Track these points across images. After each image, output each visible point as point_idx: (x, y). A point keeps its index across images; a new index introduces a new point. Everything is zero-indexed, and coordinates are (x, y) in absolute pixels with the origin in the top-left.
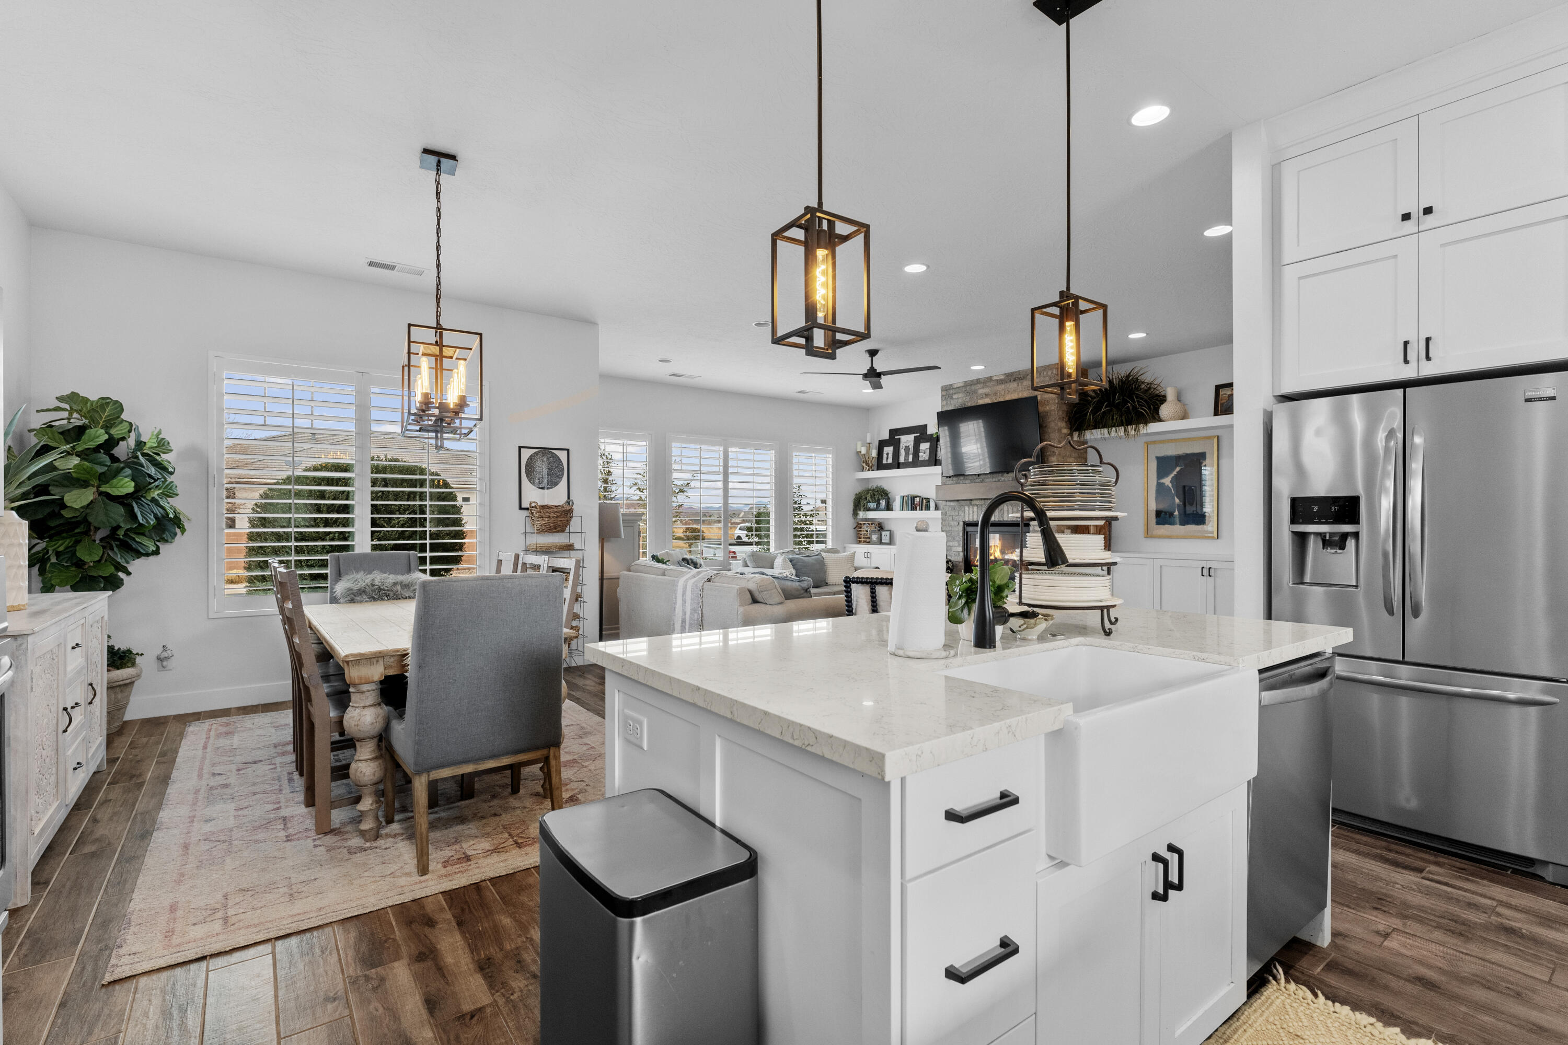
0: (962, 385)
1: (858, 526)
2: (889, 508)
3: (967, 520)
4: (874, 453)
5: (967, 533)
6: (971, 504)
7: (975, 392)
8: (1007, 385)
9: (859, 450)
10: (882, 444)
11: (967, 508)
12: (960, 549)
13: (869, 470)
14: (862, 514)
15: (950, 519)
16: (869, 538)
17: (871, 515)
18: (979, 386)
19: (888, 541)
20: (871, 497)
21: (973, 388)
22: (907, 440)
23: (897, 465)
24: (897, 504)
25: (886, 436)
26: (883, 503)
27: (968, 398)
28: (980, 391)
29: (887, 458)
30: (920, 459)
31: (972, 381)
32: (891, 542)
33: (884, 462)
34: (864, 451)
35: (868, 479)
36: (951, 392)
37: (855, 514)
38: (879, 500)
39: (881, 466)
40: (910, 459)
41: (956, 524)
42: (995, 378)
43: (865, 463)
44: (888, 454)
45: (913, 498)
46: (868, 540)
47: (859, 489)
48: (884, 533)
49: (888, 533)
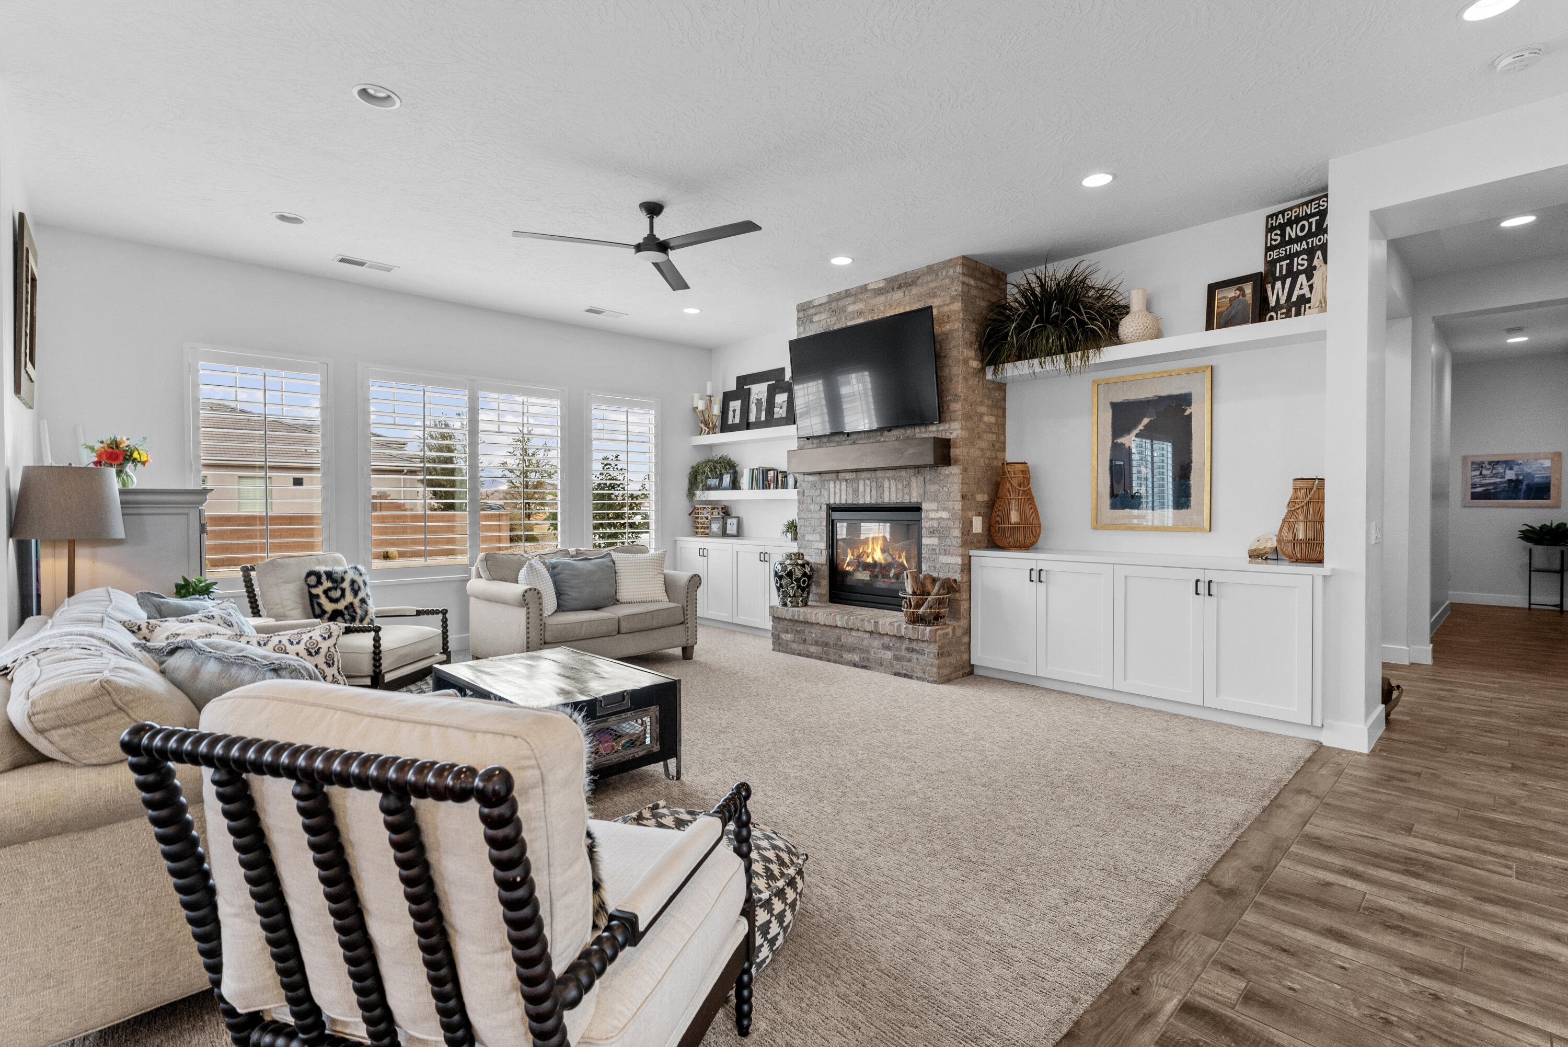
0: (825, 300)
1: (694, 512)
2: (735, 485)
3: (832, 502)
4: (716, 410)
5: (833, 521)
6: (838, 479)
7: (843, 309)
8: (889, 296)
9: (695, 406)
10: (728, 397)
11: (832, 485)
12: (823, 545)
13: (708, 433)
14: (700, 495)
15: (809, 501)
16: (707, 528)
17: (713, 495)
18: (850, 300)
19: (734, 532)
20: (711, 471)
21: (841, 304)
22: (759, 391)
23: (746, 425)
24: (745, 480)
25: (732, 386)
26: (727, 479)
27: (833, 319)
28: (851, 309)
29: (734, 417)
30: (776, 416)
31: (839, 293)
32: (739, 534)
33: (730, 422)
34: (701, 405)
35: (710, 447)
36: (810, 312)
37: (691, 494)
38: (721, 475)
39: (725, 427)
40: (763, 418)
41: (817, 508)
42: (870, 287)
43: (705, 424)
44: (734, 411)
45: (765, 471)
46: (707, 531)
47: (696, 459)
48: (729, 521)
49: (735, 521)
